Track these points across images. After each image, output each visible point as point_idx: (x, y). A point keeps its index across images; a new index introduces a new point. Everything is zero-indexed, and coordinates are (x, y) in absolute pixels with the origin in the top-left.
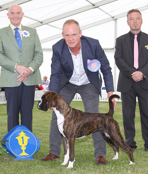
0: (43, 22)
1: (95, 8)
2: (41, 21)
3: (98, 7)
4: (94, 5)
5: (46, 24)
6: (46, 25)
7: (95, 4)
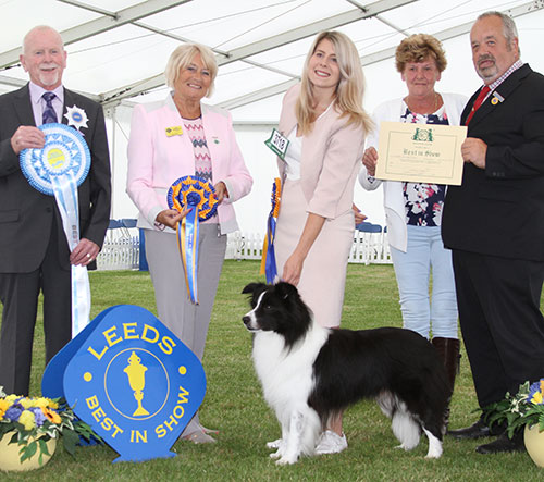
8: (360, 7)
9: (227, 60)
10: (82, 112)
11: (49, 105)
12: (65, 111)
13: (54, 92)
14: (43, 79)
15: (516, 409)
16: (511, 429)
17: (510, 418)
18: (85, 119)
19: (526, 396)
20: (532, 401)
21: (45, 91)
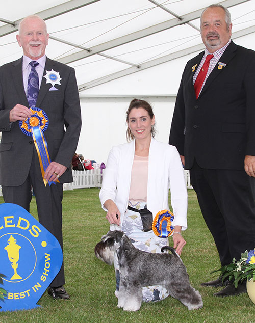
0: (91, 49)
1: (182, 24)
2: (88, 48)
3: (187, 22)
4: (180, 19)
5: (97, 53)
6: (96, 55)
7: (182, 18)
8: (177, 17)
9: (89, 54)
10: (57, 74)
11: (33, 70)
12: (45, 74)
13: (38, 61)
14: (31, 52)
15: (239, 269)
16: (236, 282)
17: (236, 275)
18: (59, 79)
19: (245, 259)
20: (250, 262)
21: (31, 60)
